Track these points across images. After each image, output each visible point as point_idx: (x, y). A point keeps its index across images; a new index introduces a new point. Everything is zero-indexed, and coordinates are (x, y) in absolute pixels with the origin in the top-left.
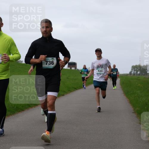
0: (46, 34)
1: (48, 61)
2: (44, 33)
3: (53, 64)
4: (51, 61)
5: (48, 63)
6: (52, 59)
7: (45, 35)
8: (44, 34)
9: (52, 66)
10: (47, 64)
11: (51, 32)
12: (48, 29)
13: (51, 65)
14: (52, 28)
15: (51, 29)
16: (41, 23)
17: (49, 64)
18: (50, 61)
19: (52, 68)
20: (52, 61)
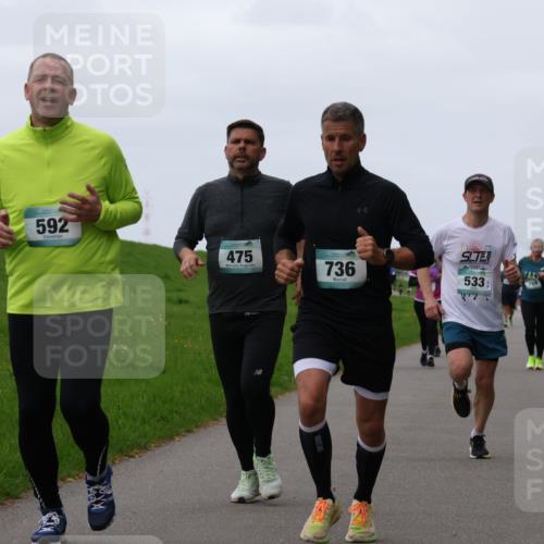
0: (339, 163)
1: (335, 261)
2: (336, 160)
3: (350, 271)
4: (345, 262)
5: (335, 269)
6: (348, 254)
7: (339, 166)
8: (334, 163)
9: (347, 282)
10: (329, 274)
11: (361, 150)
12: (348, 145)
13: (345, 276)
14: (365, 136)
15: (361, 140)
16: (323, 121)
17: (337, 274)
18: (342, 264)
19: (347, 287)
20: (348, 264)
